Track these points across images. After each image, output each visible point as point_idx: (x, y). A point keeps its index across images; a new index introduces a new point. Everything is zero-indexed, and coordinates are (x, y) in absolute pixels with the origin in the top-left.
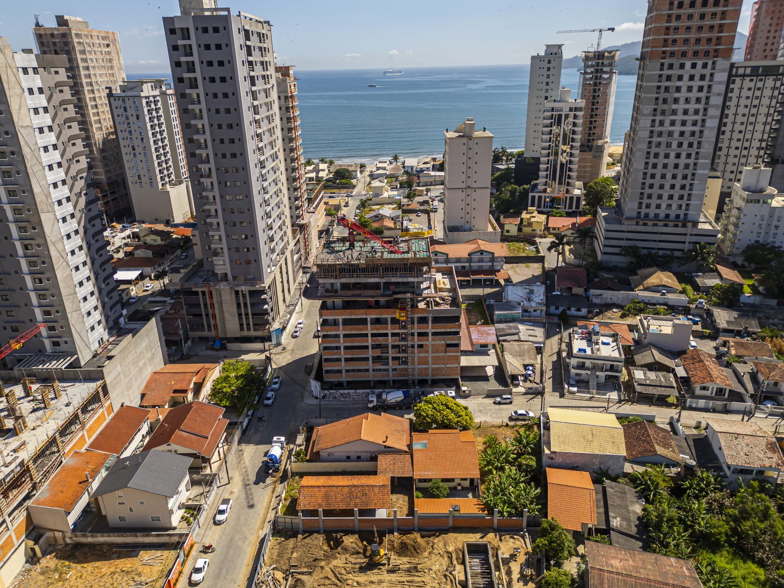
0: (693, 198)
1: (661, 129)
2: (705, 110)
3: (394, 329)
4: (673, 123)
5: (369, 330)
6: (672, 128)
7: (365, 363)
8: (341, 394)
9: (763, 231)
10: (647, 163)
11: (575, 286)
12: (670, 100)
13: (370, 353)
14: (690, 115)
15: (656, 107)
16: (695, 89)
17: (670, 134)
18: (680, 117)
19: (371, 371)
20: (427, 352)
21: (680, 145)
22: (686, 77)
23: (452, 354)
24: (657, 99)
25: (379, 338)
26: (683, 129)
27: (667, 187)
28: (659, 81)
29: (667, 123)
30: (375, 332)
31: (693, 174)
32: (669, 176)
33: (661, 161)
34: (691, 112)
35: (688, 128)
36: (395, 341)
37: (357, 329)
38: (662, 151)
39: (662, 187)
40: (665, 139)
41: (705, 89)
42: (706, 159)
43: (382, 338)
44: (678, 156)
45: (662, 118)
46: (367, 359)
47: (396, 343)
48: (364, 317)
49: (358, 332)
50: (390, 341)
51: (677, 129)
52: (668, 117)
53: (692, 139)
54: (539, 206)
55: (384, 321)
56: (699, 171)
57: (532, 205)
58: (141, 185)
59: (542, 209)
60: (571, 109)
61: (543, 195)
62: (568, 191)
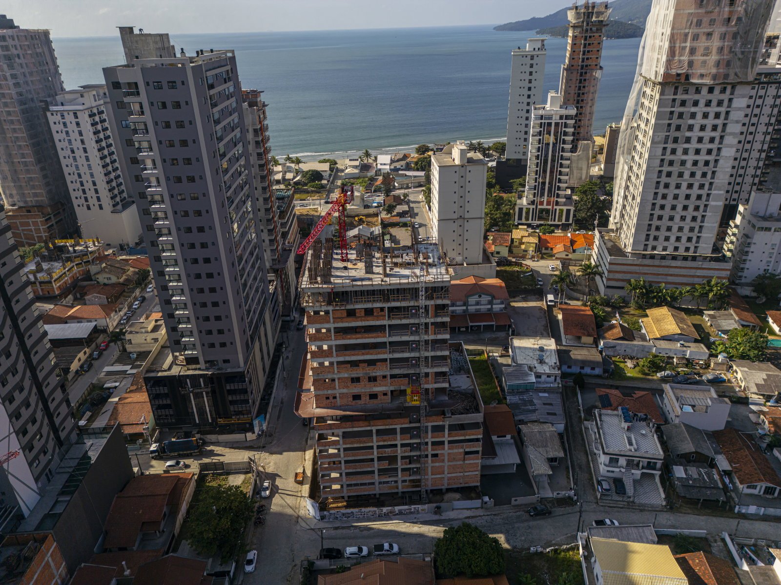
0: (704, 230)
1: (672, 157)
2: (722, 137)
3: (404, 439)
4: (686, 152)
5: (375, 442)
6: (684, 157)
7: (370, 476)
8: (343, 514)
9: (773, 260)
10: (656, 194)
11: (584, 335)
12: (684, 127)
13: (376, 466)
14: (705, 144)
15: (668, 134)
16: (712, 115)
17: (683, 163)
18: (694, 145)
19: (377, 484)
20: (443, 461)
21: (693, 175)
22: (702, 103)
23: (472, 462)
24: (669, 125)
25: (387, 450)
26: (697, 157)
27: (677, 218)
28: (673, 106)
29: (679, 151)
30: (381, 443)
31: (706, 206)
32: (680, 207)
33: (672, 191)
34: (706, 139)
35: (702, 157)
36: (405, 452)
37: (360, 442)
38: (673, 181)
39: (671, 218)
40: (677, 169)
41: (723, 116)
42: (720, 190)
43: (389, 450)
44: (690, 186)
45: (674, 146)
46: (373, 472)
47: (406, 454)
48: (369, 428)
49: (362, 445)
50: (399, 451)
51: (690, 158)
52: (681, 145)
53: (705, 169)
54: (527, 219)
55: (393, 432)
56: (712, 203)
57: (520, 218)
58: (89, 208)
59: (530, 222)
60: (561, 117)
61: (531, 207)
62: (557, 203)
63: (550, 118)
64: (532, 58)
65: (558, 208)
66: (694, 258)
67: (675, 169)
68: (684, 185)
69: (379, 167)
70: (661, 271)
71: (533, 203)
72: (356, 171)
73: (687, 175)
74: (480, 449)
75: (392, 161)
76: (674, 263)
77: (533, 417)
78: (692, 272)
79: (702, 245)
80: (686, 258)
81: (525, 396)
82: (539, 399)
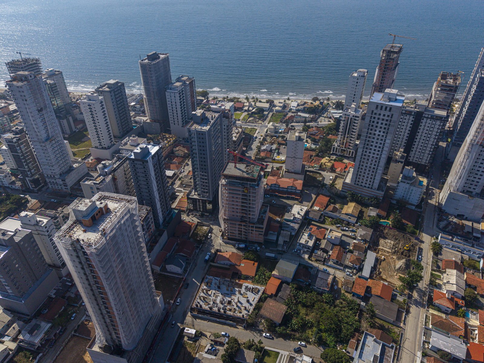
1: (365, 154)
2: (382, 151)
3: (244, 227)
4: (370, 153)
8: (228, 241)
9: (406, 193)
10: (360, 164)
11: (321, 207)
12: (370, 145)
14: (376, 152)
16: (379, 143)
17: (369, 156)
20: (253, 235)
21: (372, 161)
22: (376, 139)
23: (261, 237)
26: (373, 155)
27: (366, 174)
28: (366, 137)
29: (368, 152)
32: (367, 170)
33: (365, 164)
34: (377, 150)
35: (375, 156)
38: (366, 161)
39: (365, 173)
43: (240, 229)
44: (371, 164)
45: (366, 150)
46: (236, 233)
47: (244, 231)
48: (236, 223)
51: (371, 155)
52: (368, 150)
53: (376, 160)
54: (336, 152)
55: (242, 225)
56: (378, 171)
57: (333, 151)
58: (174, 124)
59: (337, 153)
60: (353, 116)
61: (338, 148)
62: (349, 148)
63: (349, 116)
64: (358, 79)
65: (349, 150)
66: (372, 188)
67: (366, 157)
68: (369, 163)
69: (291, 107)
70: (360, 190)
71: (339, 146)
72: (280, 109)
73: (370, 160)
74: (263, 234)
75: (298, 105)
76: (364, 188)
77: (287, 229)
78: (370, 192)
79: (374, 184)
80: (369, 187)
81: (288, 223)
82: (292, 224)
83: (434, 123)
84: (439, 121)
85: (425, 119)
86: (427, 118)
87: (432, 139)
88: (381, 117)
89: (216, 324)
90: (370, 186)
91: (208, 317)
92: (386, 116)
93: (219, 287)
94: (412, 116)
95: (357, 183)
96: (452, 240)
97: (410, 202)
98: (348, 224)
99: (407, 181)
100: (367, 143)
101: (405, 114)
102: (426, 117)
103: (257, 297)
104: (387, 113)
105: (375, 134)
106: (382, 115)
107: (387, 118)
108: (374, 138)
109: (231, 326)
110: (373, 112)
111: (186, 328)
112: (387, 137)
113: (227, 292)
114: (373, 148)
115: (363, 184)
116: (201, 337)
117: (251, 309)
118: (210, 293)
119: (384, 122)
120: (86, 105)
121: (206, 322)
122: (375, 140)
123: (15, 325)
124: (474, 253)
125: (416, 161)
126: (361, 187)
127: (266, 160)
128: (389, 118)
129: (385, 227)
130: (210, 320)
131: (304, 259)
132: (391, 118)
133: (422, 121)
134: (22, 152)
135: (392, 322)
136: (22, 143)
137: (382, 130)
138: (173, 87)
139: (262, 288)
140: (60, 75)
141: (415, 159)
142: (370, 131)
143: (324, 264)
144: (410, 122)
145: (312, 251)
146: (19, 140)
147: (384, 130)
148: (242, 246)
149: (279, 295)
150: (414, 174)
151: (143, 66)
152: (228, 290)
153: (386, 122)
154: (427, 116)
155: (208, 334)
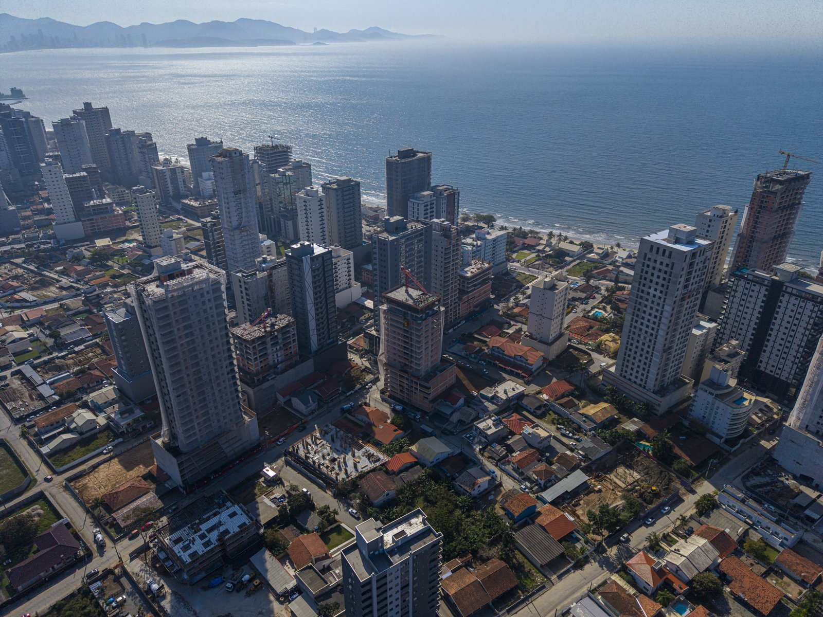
1: (636, 325)
9: (708, 411)
11: (549, 395)
15: (634, 311)
16: (654, 309)
21: (645, 338)
22: (650, 301)
25: (402, 383)
26: (647, 329)
27: (637, 360)
30: (400, 380)
31: (651, 359)
32: (638, 354)
33: (635, 343)
34: (652, 322)
35: (650, 331)
38: (636, 337)
39: (634, 358)
41: (659, 312)
42: (658, 353)
44: (644, 344)
45: (637, 319)
47: (407, 388)
48: (397, 372)
49: (396, 378)
50: (405, 386)
51: (644, 328)
52: (640, 320)
53: (651, 338)
56: (654, 358)
64: (710, 221)
66: (644, 387)
67: (637, 331)
68: (641, 342)
69: (617, 258)
70: (628, 387)
72: (596, 257)
73: (642, 337)
76: (634, 385)
77: (475, 407)
78: (642, 394)
79: (648, 380)
80: (640, 385)
81: (483, 401)
82: (487, 404)
83: (802, 304)
84: (811, 303)
85: (786, 295)
86: (791, 294)
87: (799, 336)
88: (658, 266)
89: (305, 479)
90: (643, 383)
91: (301, 468)
92: (664, 264)
93: (333, 440)
94: (765, 288)
95: (624, 374)
96: (743, 501)
97: (714, 429)
98: (579, 429)
99: (709, 390)
100: (638, 306)
101: (752, 281)
102: (788, 293)
103: (371, 466)
104: (666, 261)
105: (648, 294)
106: (658, 262)
107: (666, 269)
108: (647, 300)
109: (320, 486)
110: (646, 254)
111: (267, 468)
112: (667, 301)
113: (339, 448)
114: (647, 316)
115: (633, 378)
116: (279, 484)
117: (354, 474)
118: (318, 442)
119: (662, 275)
120: (302, 201)
121: (296, 472)
122: (649, 304)
123: (116, 406)
124: (776, 534)
125: (771, 371)
126: (629, 382)
127: (517, 318)
128: (668, 269)
129: (639, 453)
130: (300, 472)
131: (474, 450)
132: (672, 269)
133: (781, 298)
134: (214, 240)
135: (539, 566)
136: (216, 230)
137: (659, 288)
138: (419, 195)
139: (384, 458)
140: (307, 169)
141: (769, 368)
142: (642, 287)
143: (496, 465)
144: (761, 297)
145: (488, 442)
146: (214, 225)
147: (662, 289)
148: (399, 408)
149: (402, 475)
150: (733, 382)
151: (389, 164)
152: (341, 446)
153: (665, 276)
154: (789, 290)
155: (286, 484)
